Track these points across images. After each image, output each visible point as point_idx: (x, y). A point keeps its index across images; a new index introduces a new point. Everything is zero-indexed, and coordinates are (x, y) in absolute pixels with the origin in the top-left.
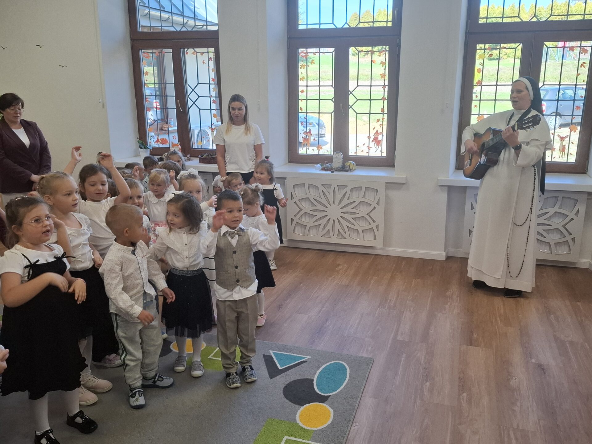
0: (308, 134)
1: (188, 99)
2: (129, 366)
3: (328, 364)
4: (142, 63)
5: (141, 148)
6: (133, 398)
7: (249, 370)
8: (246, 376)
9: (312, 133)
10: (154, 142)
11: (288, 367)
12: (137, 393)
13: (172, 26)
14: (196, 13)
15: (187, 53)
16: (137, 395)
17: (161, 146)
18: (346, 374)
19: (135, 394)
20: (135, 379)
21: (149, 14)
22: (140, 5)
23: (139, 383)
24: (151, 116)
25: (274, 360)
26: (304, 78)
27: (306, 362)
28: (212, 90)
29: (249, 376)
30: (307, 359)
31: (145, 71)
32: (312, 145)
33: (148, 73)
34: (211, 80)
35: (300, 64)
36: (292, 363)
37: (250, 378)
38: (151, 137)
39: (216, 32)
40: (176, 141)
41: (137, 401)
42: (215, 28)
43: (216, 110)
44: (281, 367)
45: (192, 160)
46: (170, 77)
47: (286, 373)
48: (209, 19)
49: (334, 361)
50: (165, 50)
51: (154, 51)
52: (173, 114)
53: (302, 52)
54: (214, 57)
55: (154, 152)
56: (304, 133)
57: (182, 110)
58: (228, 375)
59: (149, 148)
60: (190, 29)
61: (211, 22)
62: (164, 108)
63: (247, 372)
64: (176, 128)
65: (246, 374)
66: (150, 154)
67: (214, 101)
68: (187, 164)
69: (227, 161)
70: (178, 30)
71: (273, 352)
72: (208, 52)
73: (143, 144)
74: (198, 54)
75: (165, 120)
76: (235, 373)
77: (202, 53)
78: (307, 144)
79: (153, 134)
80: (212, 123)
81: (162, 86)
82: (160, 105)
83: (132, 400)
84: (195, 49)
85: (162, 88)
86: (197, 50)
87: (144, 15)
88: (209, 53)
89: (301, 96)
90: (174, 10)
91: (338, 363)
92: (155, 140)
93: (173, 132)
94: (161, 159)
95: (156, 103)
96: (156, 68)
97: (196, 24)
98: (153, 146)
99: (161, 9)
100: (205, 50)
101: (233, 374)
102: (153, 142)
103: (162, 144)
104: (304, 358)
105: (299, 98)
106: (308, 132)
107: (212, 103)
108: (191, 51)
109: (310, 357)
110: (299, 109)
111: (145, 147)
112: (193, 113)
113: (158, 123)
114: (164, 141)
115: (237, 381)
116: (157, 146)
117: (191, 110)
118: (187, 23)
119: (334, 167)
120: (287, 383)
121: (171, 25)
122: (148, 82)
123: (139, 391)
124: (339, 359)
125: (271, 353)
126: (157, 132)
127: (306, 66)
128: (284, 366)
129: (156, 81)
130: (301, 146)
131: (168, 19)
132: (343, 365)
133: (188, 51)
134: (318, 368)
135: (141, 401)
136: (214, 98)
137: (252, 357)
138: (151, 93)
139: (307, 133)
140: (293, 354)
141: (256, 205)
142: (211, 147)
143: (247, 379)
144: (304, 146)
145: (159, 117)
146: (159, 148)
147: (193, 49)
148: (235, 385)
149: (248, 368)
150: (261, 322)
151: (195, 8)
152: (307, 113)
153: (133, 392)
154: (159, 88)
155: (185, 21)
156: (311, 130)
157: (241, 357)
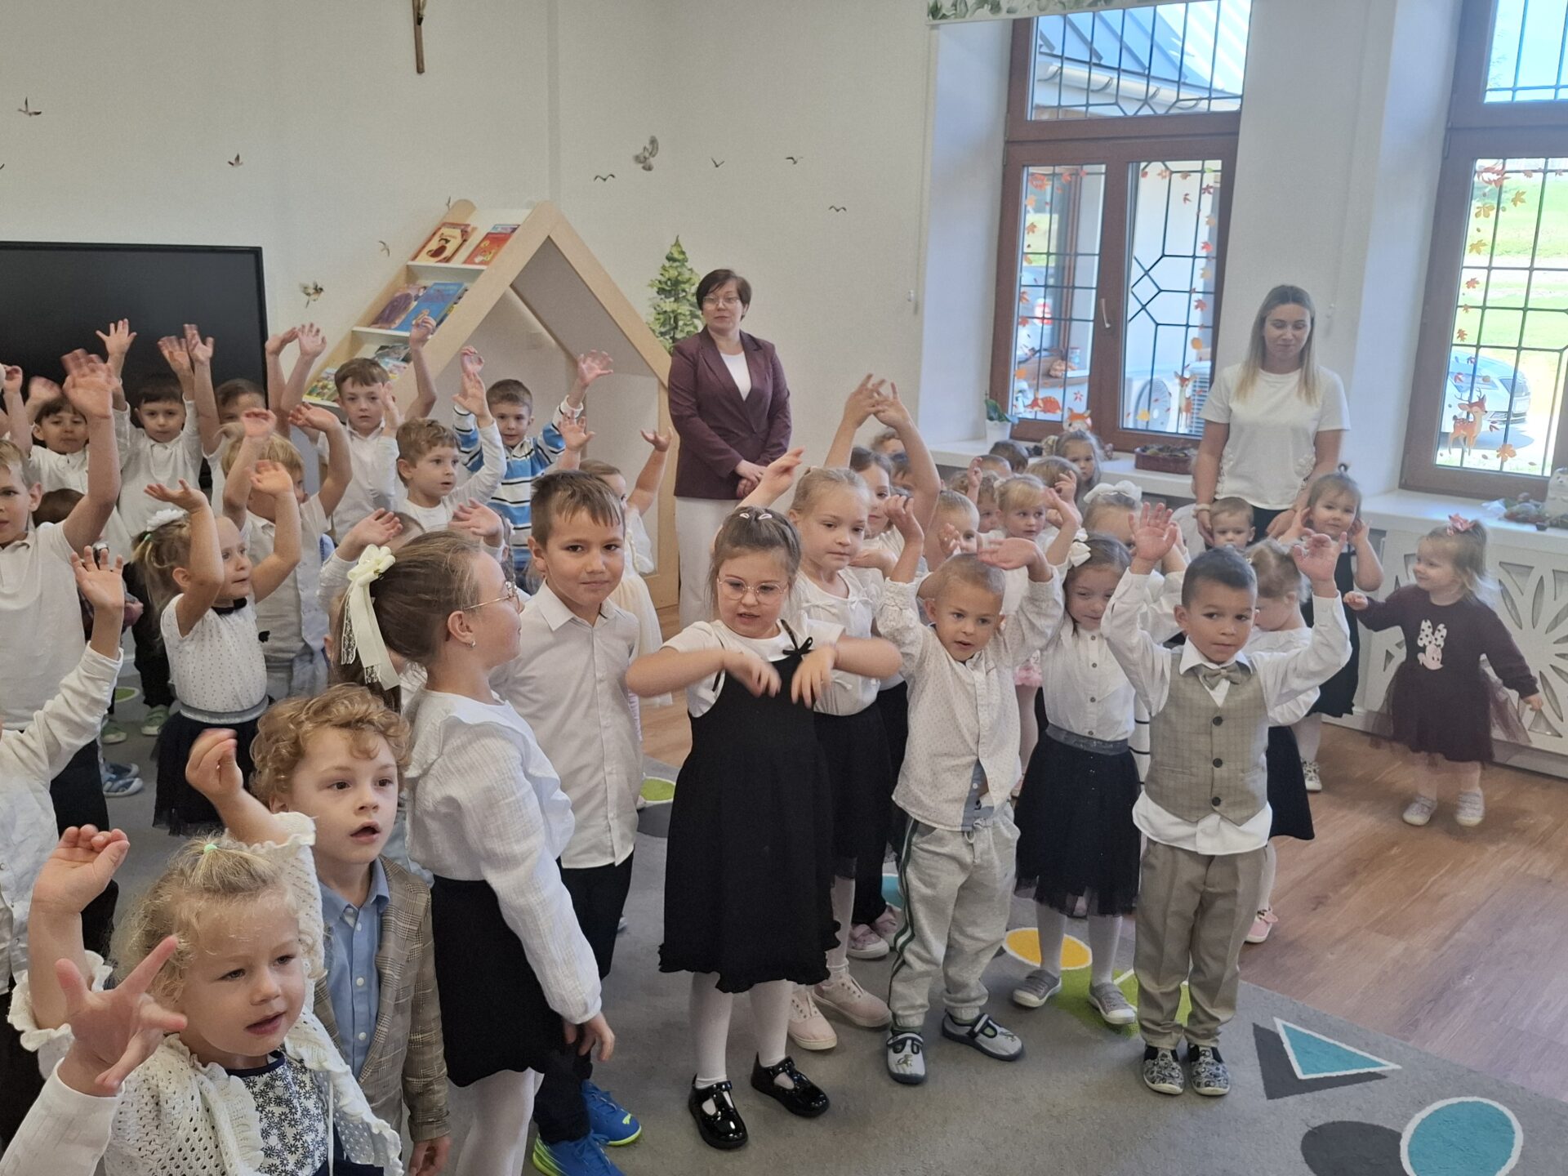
0: (1475, 409)
1: (1131, 296)
2: (910, 966)
3: (1455, 1100)
4: (1024, 202)
5: (991, 419)
6: (896, 1051)
7: (1208, 1059)
8: (1198, 1074)
9: (1488, 406)
10: (1025, 406)
11: (1325, 1078)
12: (909, 1042)
13: (1116, 104)
14: (1184, 69)
15: (1145, 174)
16: (908, 1049)
17: (1041, 416)
18: (1511, 1145)
19: (903, 1042)
21: (1061, 73)
22: (1041, 53)
23: (916, 1020)
24: (1026, 339)
25: (1283, 1048)
26: (1485, 245)
27: (1385, 1077)
28: (1198, 272)
29: (1206, 1077)
30: (1388, 1071)
31: (1028, 224)
32: (1482, 444)
33: (1035, 226)
34: (1199, 245)
35: (1475, 205)
36: (1340, 1070)
37: (1209, 1086)
38: (1020, 391)
39: (1235, 117)
40: (1081, 407)
41: (905, 1062)
42: (1232, 106)
43: (1202, 327)
44: (1304, 1074)
45: (1117, 459)
46: (1091, 237)
47: (1317, 1094)
48: (1217, 85)
49: (1475, 1099)
50: (1087, 168)
51: (1058, 169)
52: (1083, 338)
53: (1487, 170)
54: (1218, 185)
55: (1024, 430)
56: (1460, 406)
57: (1107, 326)
58: (1151, 1053)
59: (1008, 421)
60: (1161, 111)
61: (1222, 91)
62: (1062, 319)
63: (1204, 1065)
64: (1086, 373)
65: (1201, 1070)
66: (1012, 437)
67: (1200, 304)
69: (1225, 468)
70: (1130, 112)
71: (1285, 1027)
72: (1202, 172)
73: (995, 409)
74: (1174, 175)
75: (1061, 350)
76: (1169, 1054)
77: (1186, 174)
78: (1465, 441)
79: (1024, 385)
80: (1186, 364)
81: (1064, 261)
82: (1053, 311)
83: (894, 1057)
84: (1168, 163)
85: (1064, 268)
86: (1172, 165)
87: (1046, 77)
88: (1205, 175)
89: (1467, 295)
90: (1127, 64)
91: (1489, 1106)
92: (1028, 402)
93: (1077, 382)
94: (1037, 452)
95: (1039, 305)
96: (1056, 217)
97: (1181, 97)
98: (1020, 416)
99: (1094, 61)
100: (1196, 165)
101: (1164, 1056)
102: (1022, 404)
103: (1045, 411)
104: (1380, 1065)
105: (1459, 304)
106: (1475, 404)
107: (1192, 307)
108: (1156, 167)
109: (1398, 1067)
110: (1456, 334)
111: (1002, 418)
112: (1137, 335)
113: (1042, 359)
114: (1050, 406)
115: (1171, 1076)
116: (1030, 416)
117: (1131, 327)
118: (1154, 95)
119: (1547, 515)
120: (1317, 1123)
121: (1113, 101)
122: (1029, 250)
123: (913, 1039)
124: (1491, 1096)
125: (1280, 1026)
126: (1035, 382)
127: (1495, 210)
128: (1313, 1072)
129: (1053, 249)
130: (1446, 444)
131: (1107, 85)
132: (1502, 1114)
133: (1147, 170)
134: (1421, 1105)
135: (916, 1065)
136: (1200, 296)
138: (1035, 280)
139: (1471, 405)
140: (1344, 1046)
141: (1286, 600)
142: (1171, 428)
143: (1199, 1085)
144: (1456, 443)
145: (1046, 344)
146: (1034, 422)
147: (1163, 162)
148: (1166, 1087)
149: (1207, 1054)
150: (1259, 932)
151: (1185, 57)
152: (1478, 347)
153: (900, 1037)
154: (1057, 267)
155: (1152, 90)
156: (1487, 397)
157: (1192, 1016)
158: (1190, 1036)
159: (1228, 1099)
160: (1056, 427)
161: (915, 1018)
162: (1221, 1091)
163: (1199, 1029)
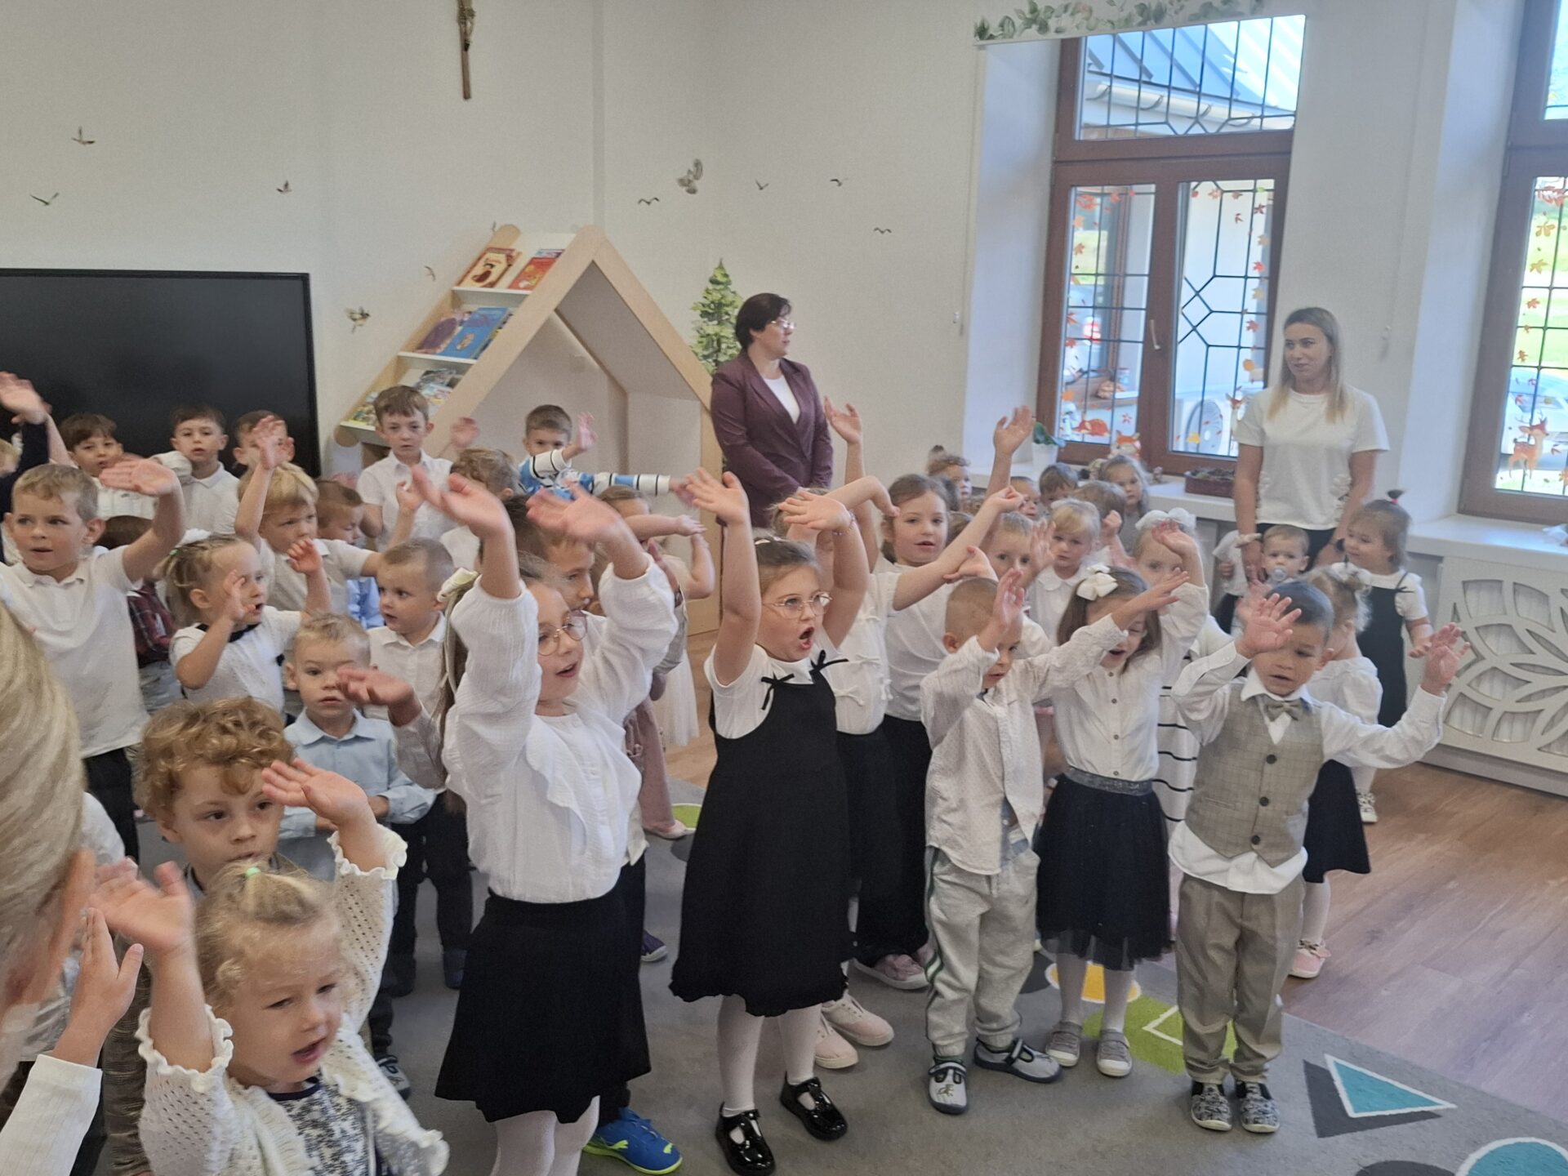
0: (1536, 431)
1: (1181, 317)
2: (943, 997)
3: (1511, 1141)
4: (1072, 223)
6: (938, 1081)
7: (1257, 1096)
8: (1246, 1110)
9: (1549, 428)
10: (1073, 429)
11: (1378, 1117)
12: (951, 1072)
13: (1166, 123)
14: (1236, 86)
15: (1196, 194)
16: (949, 1078)
17: (1089, 439)
19: (945, 1072)
20: (951, 1035)
21: (1110, 92)
22: (1090, 72)
23: (957, 1048)
24: (1074, 360)
25: (1334, 1086)
26: (1545, 264)
27: (1439, 1116)
28: (1250, 293)
29: (1255, 1113)
30: (1444, 1110)
31: (1076, 242)
32: (1544, 465)
33: (1083, 247)
34: (1252, 265)
35: (1537, 221)
36: (1392, 1109)
37: (1257, 1122)
38: (1067, 413)
39: (1288, 135)
40: (1130, 429)
41: (946, 1092)
42: (1285, 124)
43: (1255, 348)
44: (1356, 1112)
45: (1166, 482)
46: (1140, 257)
47: (1368, 1133)
48: (1271, 100)
49: (1533, 1140)
50: (1137, 188)
51: (1107, 189)
52: (1132, 359)
53: (1547, 189)
54: (1271, 202)
55: (1073, 453)
56: (1522, 429)
57: (1157, 347)
58: (1198, 1088)
59: (1055, 443)
60: (1212, 130)
61: (1275, 108)
62: (1111, 340)
63: (1252, 1102)
64: (1135, 394)
65: (1248, 1106)
66: (1058, 460)
67: (1252, 326)
68: (1155, 491)
69: (1262, 492)
70: (1181, 132)
71: (1337, 1065)
72: (1254, 191)
73: (1042, 432)
74: (1225, 194)
75: (1109, 370)
76: (1215, 1088)
77: (1237, 193)
78: (1525, 463)
79: (1071, 407)
80: (1238, 386)
81: (1113, 280)
82: (1102, 332)
83: (935, 1087)
84: (1219, 183)
85: (1113, 288)
86: (1225, 185)
87: (1095, 96)
88: (1257, 194)
89: (1526, 315)
90: (1178, 81)
91: (1546, 1147)
92: (1076, 424)
93: (1125, 403)
94: (1085, 475)
95: (1090, 325)
96: (1105, 233)
97: (1233, 116)
98: (1068, 439)
99: (1144, 79)
100: (1248, 184)
101: (1211, 1090)
102: (1068, 428)
103: (1092, 434)
104: (1432, 1103)
105: (1519, 324)
106: (1537, 427)
107: (1244, 329)
108: (1206, 187)
109: (1453, 1106)
110: (1516, 355)
111: (1048, 441)
112: (1187, 357)
113: (1090, 380)
114: (1098, 427)
115: (1220, 1112)
116: (1078, 439)
117: (1182, 349)
118: (1206, 113)
120: (1370, 1162)
121: (1163, 120)
122: (1078, 271)
123: (955, 1069)
124: (1548, 1136)
125: (1331, 1063)
126: (1083, 403)
127: (1556, 230)
128: (1366, 1111)
129: (1102, 270)
130: (1505, 466)
131: (1157, 103)
132: (1560, 1155)
133: (1197, 189)
134: (1476, 1145)
135: (957, 1095)
136: (1253, 317)
137: (1268, 1061)
138: (1083, 301)
139: (1532, 428)
140: (1397, 1084)
142: (1222, 451)
143: (1247, 1122)
144: (1516, 465)
145: (1094, 364)
146: (1082, 444)
147: (1214, 181)
148: (1213, 1123)
149: (1255, 1090)
150: (1309, 965)
151: (1237, 73)
152: (1539, 368)
153: (943, 1066)
154: (1106, 286)
155: (1203, 107)
156: (1549, 420)
157: (1238, 1054)
158: (1238, 1074)
159: (1278, 1137)
160: (1104, 450)
161: (954, 1047)
162: (1269, 1127)
163: (1244, 1066)
